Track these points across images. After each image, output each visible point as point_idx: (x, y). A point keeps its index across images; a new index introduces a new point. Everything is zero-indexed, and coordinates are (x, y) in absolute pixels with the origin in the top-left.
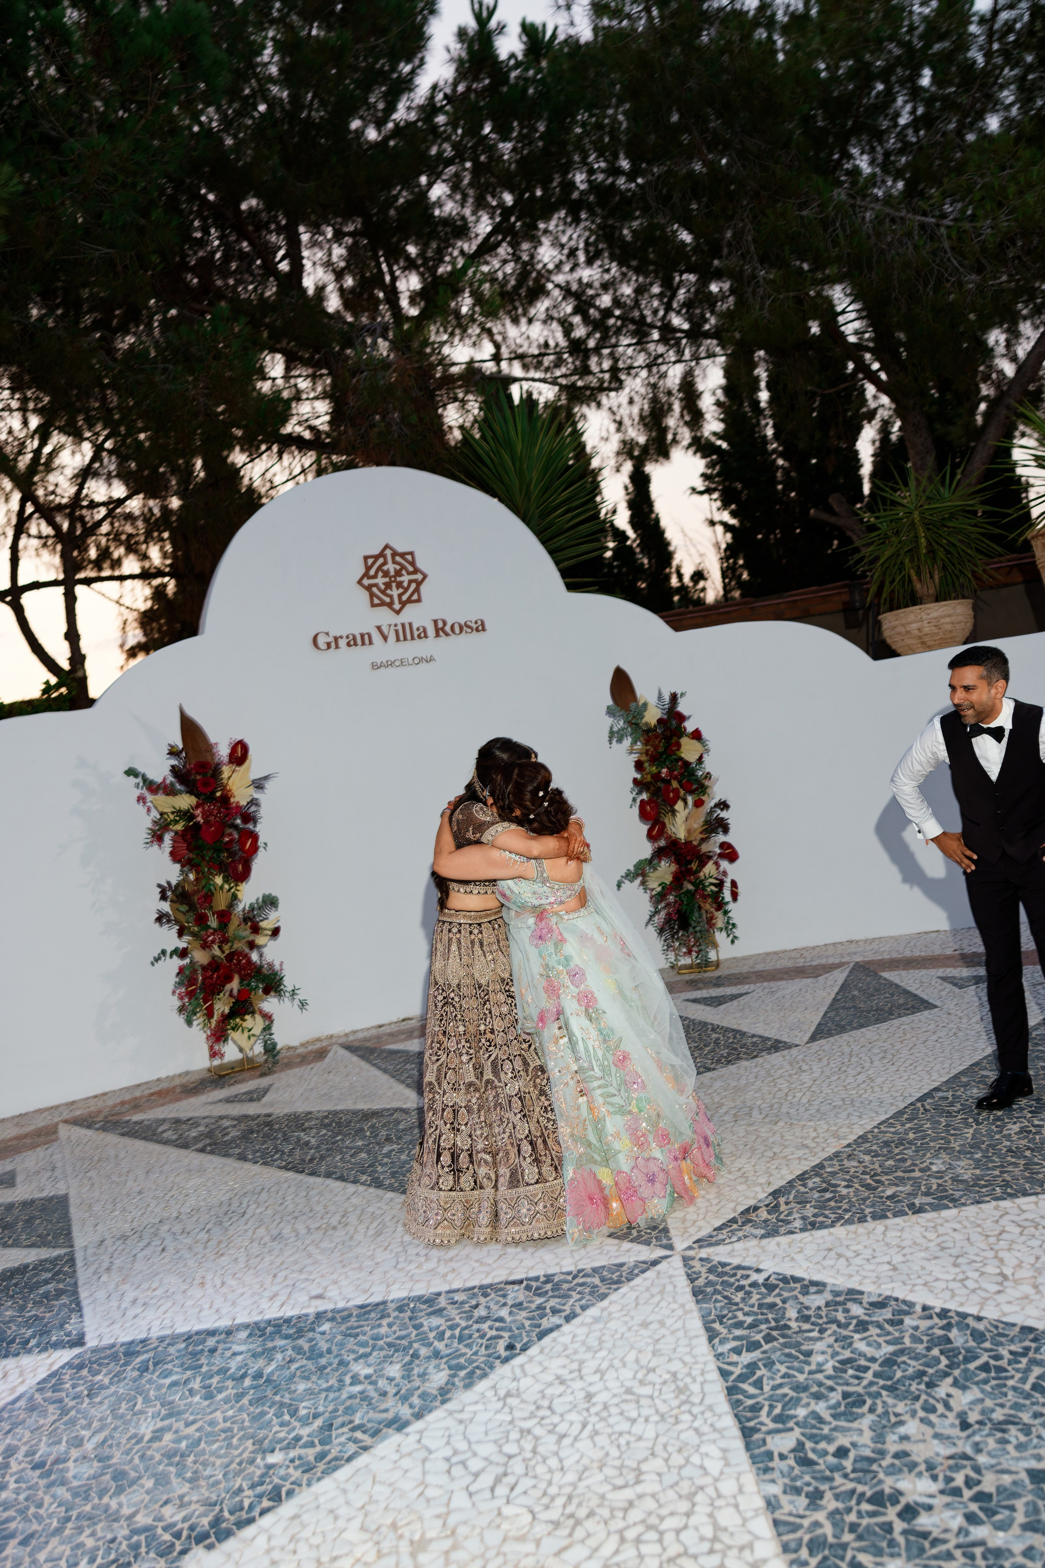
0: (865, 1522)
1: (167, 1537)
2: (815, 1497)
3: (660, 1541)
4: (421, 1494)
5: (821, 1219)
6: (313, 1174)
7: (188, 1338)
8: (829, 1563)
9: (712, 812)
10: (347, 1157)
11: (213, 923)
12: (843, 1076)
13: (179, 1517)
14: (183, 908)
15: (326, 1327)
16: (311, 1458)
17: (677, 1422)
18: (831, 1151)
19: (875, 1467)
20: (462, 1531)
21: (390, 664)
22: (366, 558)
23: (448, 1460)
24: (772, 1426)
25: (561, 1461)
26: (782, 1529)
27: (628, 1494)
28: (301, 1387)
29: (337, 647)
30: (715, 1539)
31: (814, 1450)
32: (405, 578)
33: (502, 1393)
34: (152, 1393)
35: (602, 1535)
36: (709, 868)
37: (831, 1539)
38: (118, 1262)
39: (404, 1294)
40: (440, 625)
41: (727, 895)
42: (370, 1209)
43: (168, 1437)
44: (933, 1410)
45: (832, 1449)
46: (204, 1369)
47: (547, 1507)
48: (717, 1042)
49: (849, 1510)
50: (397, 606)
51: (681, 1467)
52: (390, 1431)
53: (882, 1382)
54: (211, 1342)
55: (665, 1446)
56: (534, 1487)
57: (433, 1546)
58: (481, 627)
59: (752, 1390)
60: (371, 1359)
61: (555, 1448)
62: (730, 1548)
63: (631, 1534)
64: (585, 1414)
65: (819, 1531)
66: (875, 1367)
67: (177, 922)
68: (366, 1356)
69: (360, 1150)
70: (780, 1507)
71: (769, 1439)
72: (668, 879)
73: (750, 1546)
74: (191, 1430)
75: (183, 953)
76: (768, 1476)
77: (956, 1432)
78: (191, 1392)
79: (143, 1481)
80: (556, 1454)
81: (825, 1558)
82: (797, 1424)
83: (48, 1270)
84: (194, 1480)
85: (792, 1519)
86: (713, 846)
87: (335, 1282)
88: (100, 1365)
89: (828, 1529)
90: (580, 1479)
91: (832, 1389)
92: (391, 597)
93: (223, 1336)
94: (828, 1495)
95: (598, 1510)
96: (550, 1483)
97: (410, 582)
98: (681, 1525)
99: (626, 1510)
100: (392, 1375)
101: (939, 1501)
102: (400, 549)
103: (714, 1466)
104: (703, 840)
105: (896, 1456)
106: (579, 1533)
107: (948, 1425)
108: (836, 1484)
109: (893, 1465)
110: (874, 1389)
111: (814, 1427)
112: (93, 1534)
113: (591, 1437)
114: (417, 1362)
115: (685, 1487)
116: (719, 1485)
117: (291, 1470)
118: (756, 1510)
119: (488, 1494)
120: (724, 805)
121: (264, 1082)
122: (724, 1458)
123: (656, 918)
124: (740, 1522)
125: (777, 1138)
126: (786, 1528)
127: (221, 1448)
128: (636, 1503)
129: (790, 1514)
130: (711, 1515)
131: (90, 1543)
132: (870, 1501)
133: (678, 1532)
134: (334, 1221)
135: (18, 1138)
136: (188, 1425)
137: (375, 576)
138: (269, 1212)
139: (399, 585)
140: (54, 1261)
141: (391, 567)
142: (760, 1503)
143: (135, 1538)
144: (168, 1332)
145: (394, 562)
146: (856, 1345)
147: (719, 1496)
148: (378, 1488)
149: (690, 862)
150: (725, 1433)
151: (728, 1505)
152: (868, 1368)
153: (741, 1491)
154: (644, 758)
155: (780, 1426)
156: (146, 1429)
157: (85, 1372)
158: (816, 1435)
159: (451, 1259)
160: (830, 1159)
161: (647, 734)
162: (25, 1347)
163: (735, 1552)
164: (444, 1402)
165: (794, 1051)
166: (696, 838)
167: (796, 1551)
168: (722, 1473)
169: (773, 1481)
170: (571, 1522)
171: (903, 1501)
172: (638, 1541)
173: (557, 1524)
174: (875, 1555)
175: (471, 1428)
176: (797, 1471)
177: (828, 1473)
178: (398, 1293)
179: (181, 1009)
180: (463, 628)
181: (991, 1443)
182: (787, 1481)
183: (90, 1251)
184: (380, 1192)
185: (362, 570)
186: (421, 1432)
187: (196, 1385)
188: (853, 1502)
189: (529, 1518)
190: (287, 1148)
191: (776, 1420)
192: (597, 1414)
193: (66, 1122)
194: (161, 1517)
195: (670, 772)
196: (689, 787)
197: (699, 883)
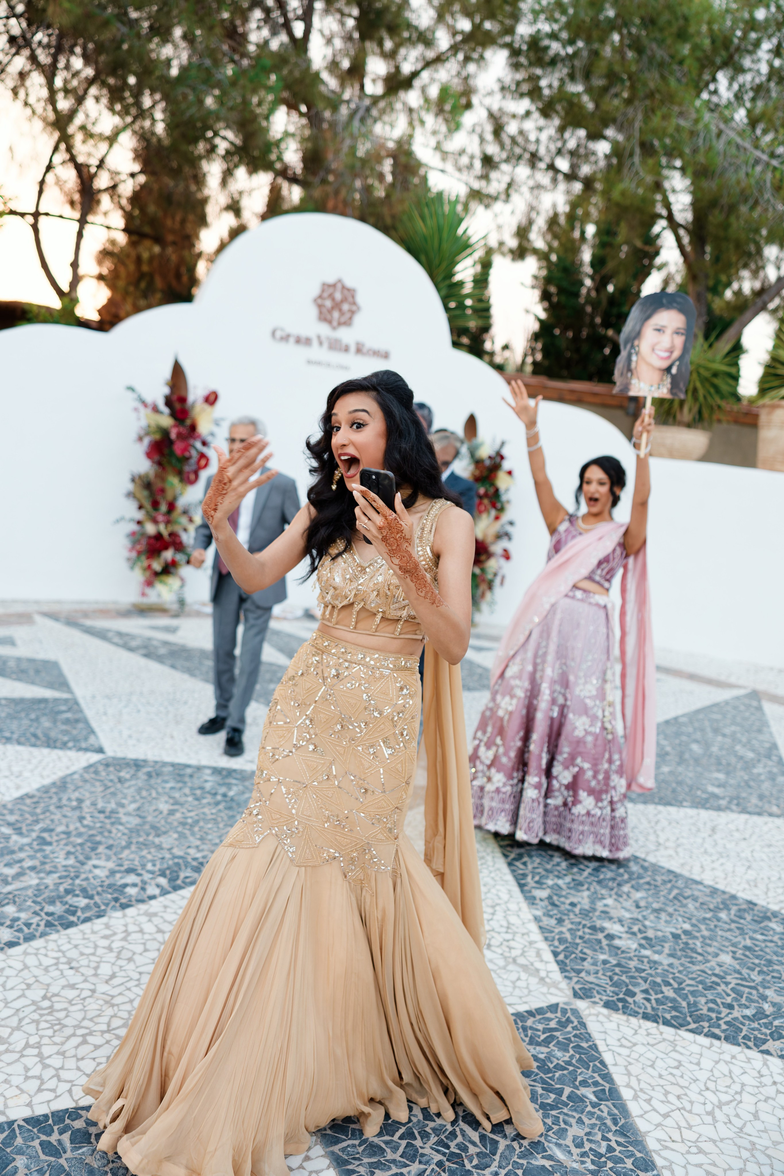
0: (587, 936)
1: (195, 863)
2: (560, 921)
7: (173, 765)
8: (569, 949)
11: (164, 508)
14: (146, 493)
19: (591, 914)
22: (323, 284)
24: (534, 885)
26: (544, 930)
29: (287, 341)
30: (508, 928)
31: (558, 900)
34: (160, 790)
36: (492, 562)
37: (570, 940)
41: (497, 582)
43: (178, 815)
44: (621, 896)
45: (568, 902)
46: (189, 784)
48: (481, 675)
49: (578, 930)
50: (335, 324)
54: (189, 771)
59: (521, 866)
62: (517, 933)
65: (563, 935)
70: (542, 921)
71: (533, 890)
73: (528, 934)
74: (192, 814)
75: (138, 522)
76: (534, 907)
77: (633, 909)
78: (185, 795)
79: (171, 833)
81: (567, 947)
82: (548, 887)
83: (63, 705)
84: (202, 839)
85: (549, 927)
86: (498, 548)
88: (120, 767)
89: (568, 936)
92: (333, 316)
93: (196, 769)
94: (567, 922)
101: (624, 935)
102: (348, 285)
103: (504, 896)
104: (493, 542)
105: (603, 912)
107: (629, 904)
108: (571, 917)
109: (600, 915)
111: (557, 890)
112: (149, 853)
116: (508, 905)
118: (529, 920)
121: (174, 622)
122: (510, 894)
124: (521, 923)
126: (546, 931)
129: (548, 925)
130: (505, 917)
131: (149, 857)
132: (589, 928)
136: (189, 811)
137: (326, 299)
140: (66, 701)
142: (532, 918)
143: (176, 860)
144: (159, 759)
147: (509, 910)
150: (509, 883)
151: (514, 914)
153: (520, 909)
155: (539, 886)
156: (164, 807)
157: (111, 769)
158: (559, 894)
161: (477, 462)
162: (64, 746)
163: (520, 935)
166: (489, 539)
167: (552, 941)
168: (509, 900)
169: (537, 909)
171: (606, 932)
174: (593, 951)
176: (550, 907)
177: (566, 912)
179: (129, 559)
181: (652, 917)
182: (544, 911)
183: (88, 700)
185: (319, 292)
187: (187, 791)
188: (581, 927)
191: (537, 882)
193: (38, 613)
194: (188, 854)
195: (486, 492)
196: (494, 506)
197: (484, 570)
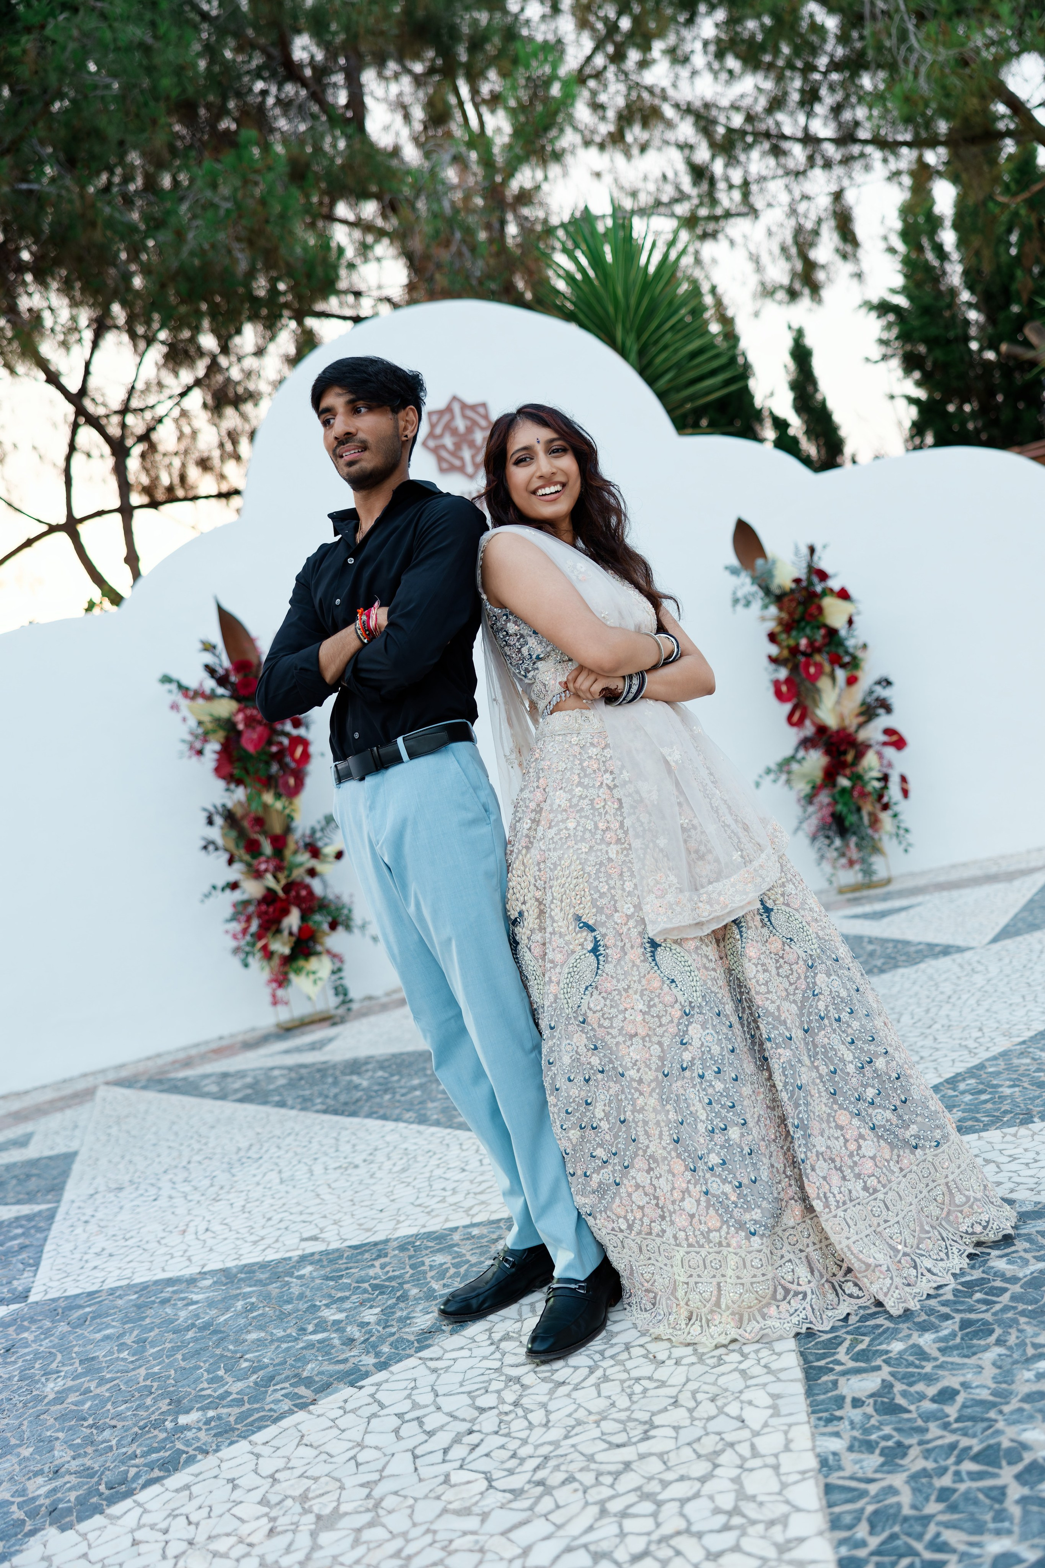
1: (20, 1515)
2: (894, 1455)
3: (655, 1515)
4: (354, 1457)
5: (970, 1123)
6: (353, 1114)
7: (143, 1288)
8: (898, 1543)
9: (871, 692)
10: (398, 1097)
11: (267, 848)
12: (1027, 973)
13: (42, 1491)
14: (234, 834)
15: (307, 1270)
16: (232, 1419)
17: (720, 1361)
18: (996, 1050)
19: (992, 1414)
20: (390, 1502)
23: (399, 1416)
24: (851, 1364)
25: (548, 1413)
26: (836, 1497)
27: (627, 1454)
28: (253, 1336)
30: (736, 1511)
31: (904, 1394)
32: (478, 436)
33: (496, 1337)
34: (76, 1349)
35: (575, 1508)
36: (870, 760)
37: (907, 1511)
38: (99, 1215)
39: (413, 1231)
41: (894, 791)
42: (404, 1146)
43: (73, 1398)
45: (932, 1391)
46: (148, 1321)
47: (511, 1472)
48: (872, 954)
49: (943, 1471)
50: (469, 470)
51: (711, 1418)
52: (342, 1385)
53: (1021, 1307)
54: (167, 1292)
55: (694, 1393)
56: (503, 1447)
57: (345, 1523)
60: (347, 1305)
61: (545, 1399)
62: (753, 1522)
63: (615, 1506)
64: (597, 1357)
65: (893, 1500)
66: (1017, 1288)
67: (226, 850)
68: (343, 1299)
69: (414, 1088)
70: (840, 1468)
71: (842, 1381)
72: (818, 775)
73: (784, 1520)
75: (234, 886)
76: (830, 1429)
78: (122, 1347)
80: (544, 1406)
81: (893, 1537)
82: (886, 1362)
83: (21, 1226)
85: (853, 1484)
86: (873, 732)
87: (335, 1223)
88: (32, 1321)
89: (906, 1498)
90: (566, 1437)
91: (947, 1317)
92: (462, 459)
93: (184, 1285)
94: (914, 1452)
95: (578, 1476)
96: (525, 1442)
98: (690, 1494)
99: (617, 1475)
100: (366, 1320)
102: (469, 401)
103: (755, 1417)
104: (861, 726)
105: (1028, 1398)
106: (547, 1504)
108: (929, 1436)
109: (1020, 1410)
110: (1010, 1315)
111: (911, 1364)
113: (597, 1386)
114: (402, 1305)
115: (709, 1444)
116: (756, 1440)
117: (202, 1435)
118: (803, 1472)
119: (439, 1456)
120: (886, 683)
121: (331, 1032)
122: (774, 1407)
123: (805, 826)
124: (776, 1488)
125: (929, 1042)
126: (843, 1496)
127: (128, 1409)
128: (634, 1466)
129: (852, 1478)
130: (737, 1480)
132: (977, 1458)
133: (683, 1502)
134: (358, 1160)
135: (52, 1102)
137: (441, 436)
138: (291, 1154)
139: (472, 444)
140: (29, 1218)
141: (460, 424)
142: (812, 1462)
144: (124, 1283)
145: (464, 416)
146: (991, 1263)
147: (755, 1453)
148: (303, 1451)
149: (845, 753)
150: (782, 1376)
151: (766, 1466)
152: (1005, 1290)
153: (787, 1449)
154: (778, 629)
155: (862, 1365)
157: (11, 1330)
158: (912, 1375)
159: (481, 1193)
160: (995, 1058)
161: (779, 598)
163: (760, 1528)
164: (419, 1350)
165: (968, 955)
166: (852, 723)
167: (850, 1527)
168: (766, 1425)
169: (837, 1434)
170: (540, 1489)
171: (1028, 1458)
172: (624, 1514)
173: (517, 1493)
174: (971, 1533)
175: (445, 1378)
176: (874, 1421)
177: (920, 1422)
178: (405, 1230)
179: (236, 950)
182: (856, 1433)
183: (76, 1205)
184: (422, 1128)
186: (378, 1385)
187: (130, 1339)
188: (952, 1459)
189: (485, 1484)
190: (334, 1091)
191: (858, 1357)
192: (612, 1357)
193: (107, 1083)
194: (23, 1492)
195: (811, 643)
196: (836, 660)
197: (857, 778)
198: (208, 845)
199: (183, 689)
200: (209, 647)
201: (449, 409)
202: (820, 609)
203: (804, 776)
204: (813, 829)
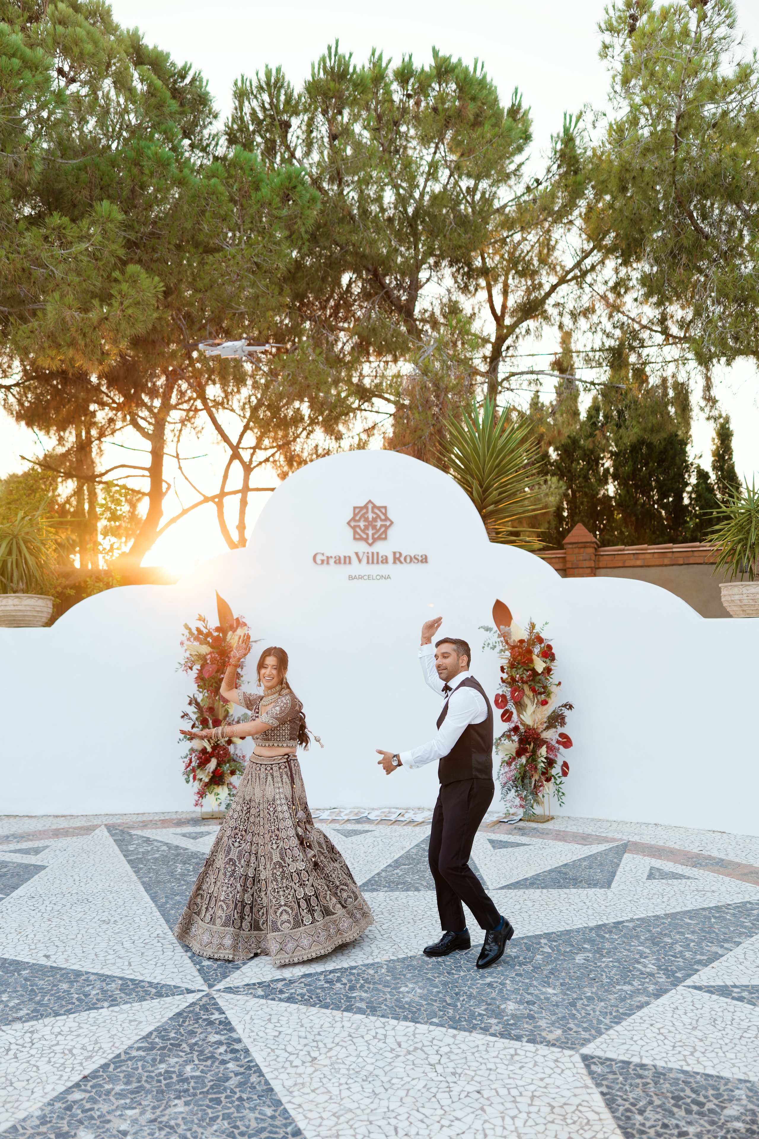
9: (556, 710)
21: (361, 577)
22: (355, 508)
29: (328, 563)
32: (379, 523)
40: (398, 555)
50: (370, 541)
58: (424, 560)
67: (193, 719)
68: (16, 991)
72: (514, 752)
86: (551, 734)
92: (367, 535)
97: (381, 526)
102: (378, 504)
120: (570, 706)
134: (114, 919)
135: (76, 828)
137: (359, 521)
139: (374, 527)
141: (370, 516)
145: (373, 512)
149: (529, 743)
154: (507, 665)
166: (539, 727)
179: (184, 773)
180: (413, 559)
185: (352, 516)
193: (107, 825)
195: (522, 678)
196: (533, 690)
197: (533, 758)
198: (185, 715)
199: (191, 633)
200: (201, 619)
201: (366, 507)
202: (531, 661)
203: (507, 750)
204: (505, 780)
